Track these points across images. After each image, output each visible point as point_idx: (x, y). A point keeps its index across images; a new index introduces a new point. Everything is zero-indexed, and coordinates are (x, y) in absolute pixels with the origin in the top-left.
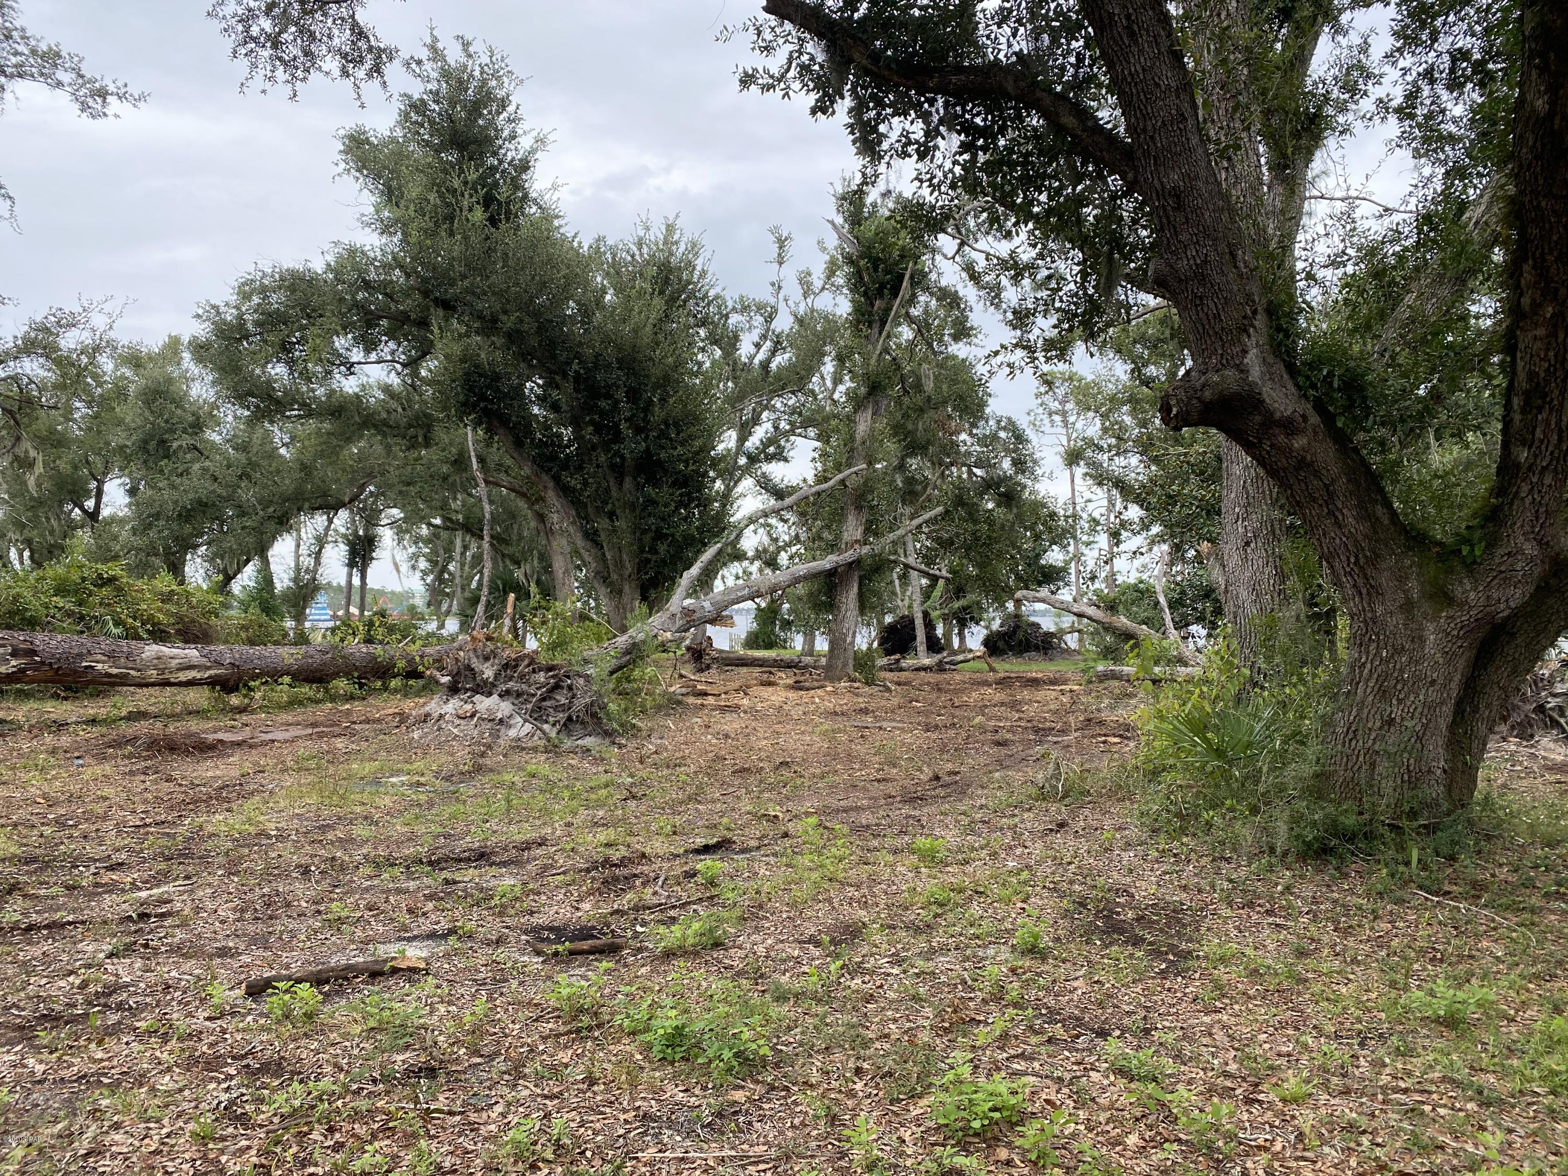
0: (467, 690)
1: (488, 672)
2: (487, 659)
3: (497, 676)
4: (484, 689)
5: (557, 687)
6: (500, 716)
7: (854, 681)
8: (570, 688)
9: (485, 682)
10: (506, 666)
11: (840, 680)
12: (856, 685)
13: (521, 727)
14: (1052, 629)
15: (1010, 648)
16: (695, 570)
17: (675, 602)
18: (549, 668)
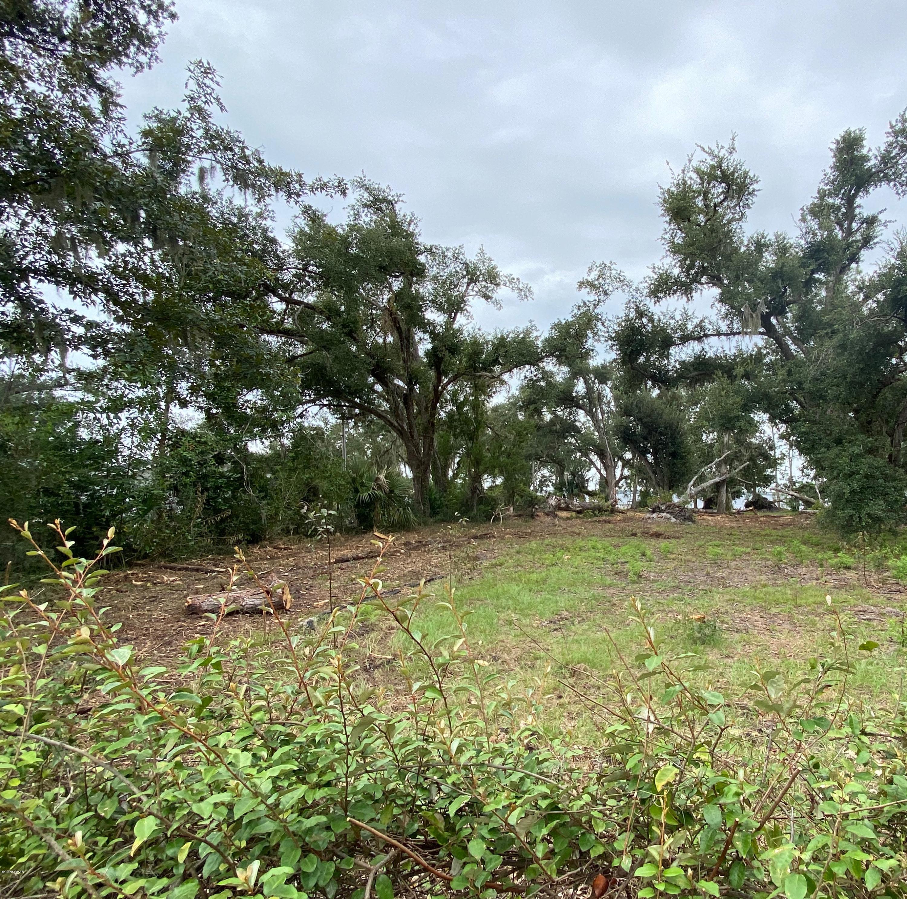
1: (663, 508)
4: (663, 511)
7: (726, 515)
11: (722, 514)
13: (673, 520)
14: (772, 500)
15: (755, 508)
16: (692, 483)
17: (688, 491)
18: (677, 507)
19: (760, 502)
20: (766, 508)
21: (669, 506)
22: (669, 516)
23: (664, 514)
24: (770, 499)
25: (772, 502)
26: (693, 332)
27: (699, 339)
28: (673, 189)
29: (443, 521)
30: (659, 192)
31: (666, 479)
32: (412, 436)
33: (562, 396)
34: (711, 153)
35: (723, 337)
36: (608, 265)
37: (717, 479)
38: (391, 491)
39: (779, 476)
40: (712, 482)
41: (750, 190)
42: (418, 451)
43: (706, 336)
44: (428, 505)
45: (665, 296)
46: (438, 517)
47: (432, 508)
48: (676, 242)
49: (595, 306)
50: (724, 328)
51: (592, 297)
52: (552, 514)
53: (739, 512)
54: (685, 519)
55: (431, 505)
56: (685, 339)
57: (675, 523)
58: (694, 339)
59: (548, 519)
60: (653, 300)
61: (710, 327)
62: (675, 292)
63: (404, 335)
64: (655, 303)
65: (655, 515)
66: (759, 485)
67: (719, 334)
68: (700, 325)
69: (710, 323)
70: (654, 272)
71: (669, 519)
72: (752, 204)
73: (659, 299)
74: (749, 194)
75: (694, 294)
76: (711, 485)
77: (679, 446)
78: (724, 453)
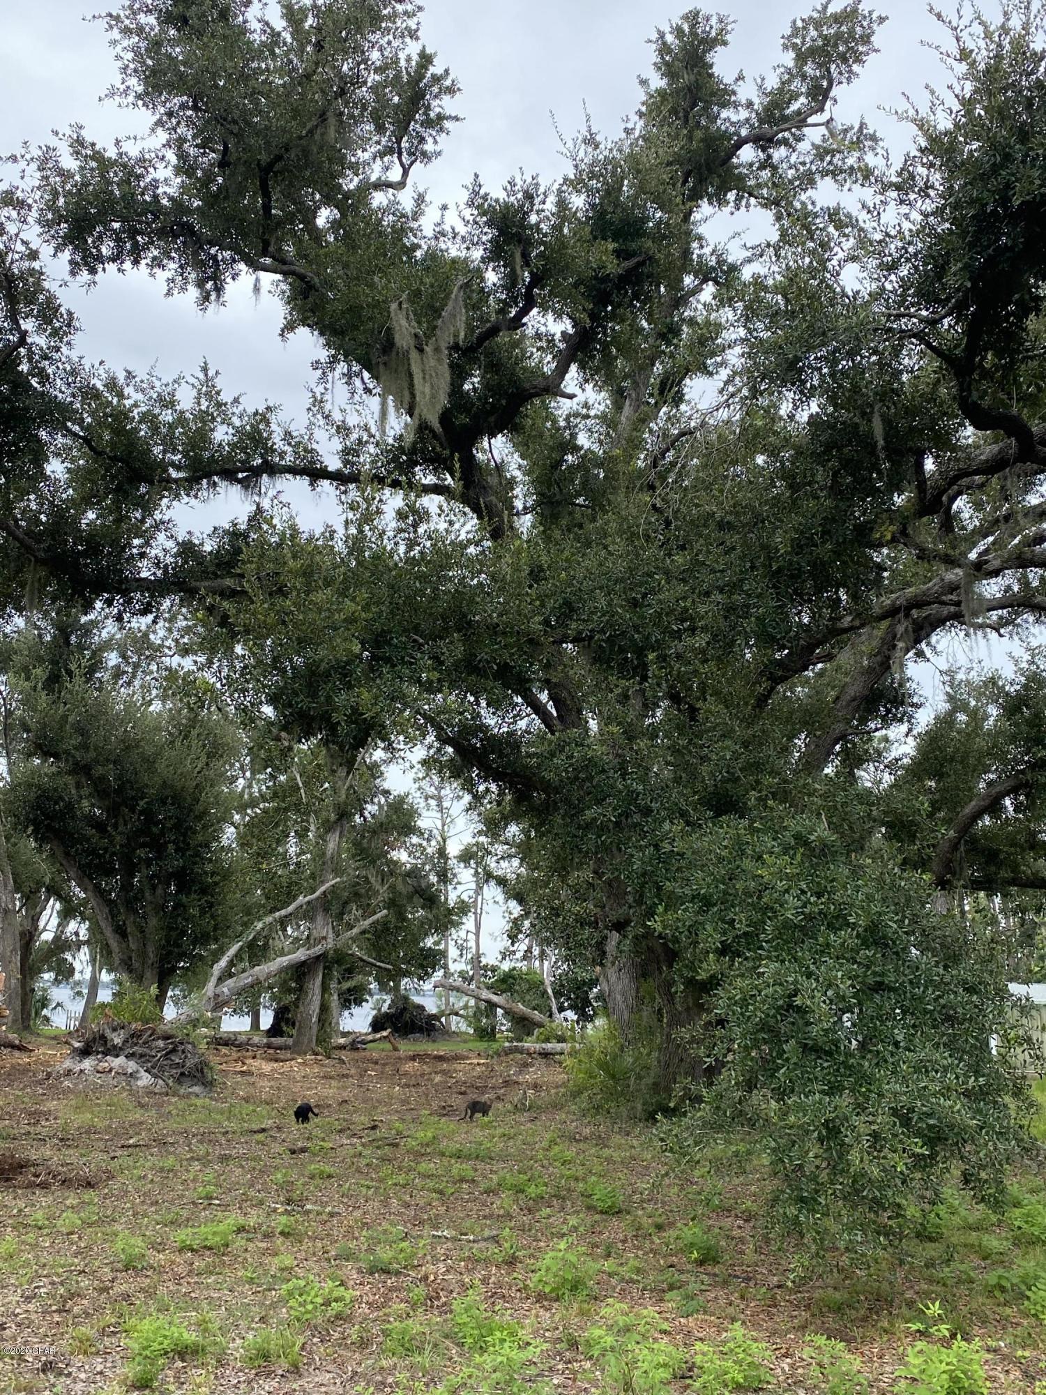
0: (98, 1053)
1: (117, 1040)
2: (114, 1030)
3: (126, 1041)
4: (115, 1051)
5: (174, 1051)
6: (130, 1071)
7: (317, 1054)
8: (183, 1052)
9: (115, 1047)
10: (132, 1036)
11: (305, 1054)
12: (320, 1057)
13: (145, 1079)
14: (434, 1011)
15: (396, 1030)
16: (223, 963)
17: (210, 988)
18: (166, 1037)
19: (407, 1016)
21: (136, 1035)
22: (132, 1066)
23: (118, 1062)
25: (436, 1017)
27: (248, 477)
37: (301, 955)
39: (453, 952)
40: (284, 961)
41: (432, 114)
53: (356, 1044)
54: (182, 1078)
56: (202, 472)
57: (150, 1093)
65: (87, 1064)
66: (406, 974)
67: (312, 472)
71: (133, 1076)
72: (437, 153)
74: (429, 123)
76: (283, 970)
77: (197, 854)
78: (322, 883)
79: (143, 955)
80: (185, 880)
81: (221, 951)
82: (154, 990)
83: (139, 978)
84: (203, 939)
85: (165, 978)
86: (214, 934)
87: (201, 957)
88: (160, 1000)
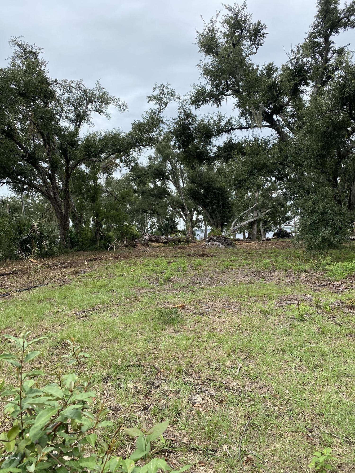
0: (211, 241)
1: (215, 238)
5: (226, 240)
8: (228, 240)
9: (214, 240)
11: (254, 241)
12: (257, 242)
13: (221, 246)
16: (234, 223)
17: (232, 228)
18: (224, 238)
19: (282, 233)
20: (286, 236)
21: (218, 237)
22: (218, 243)
23: (215, 243)
24: (289, 231)
25: (290, 233)
26: (225, 127)
27: (229, 131)
28: (206, 33)
29: (79, 250)
30: (196, 35)
31: (219, 221)
32: (56, 199)
33: (157, 172)
34: (230, 9)
35: (244, 130)
36: (166, 85)
37: (251, 220)
38: (42, 234)
40: (247, 222)
41: (262, 34)
42: (61, 209)
43: (233, 129)
44: (69, 241)
45: (202, 103)
46: (76, 248)
47: (72, 243)
48: (208, 68)
49: (159, 113)
50: (244, 124)
51: (157, 106)
52: (146, 244)
53: (268, 240)
54: (228, 245)
55: (71, 241)
56: (220, 132)
57: (222, 247)
58: (225, 132)
59: (143, 248)
60: (194, 107)
61: (236, 123)
62: (209, 101)
63: (45, 137)
64: (196, 109)
65: (210, 243)
66: (283, 223)
67: (241, 128)
68: (229, 123)
69: (236, 121)
70: (194, 88)
71: (219, 245)
72: (263, 43)
73: (198, 106)
74: (261, 36)
75: (221, 102)
76: (247, 224)
77: (226, 200)
78: (255, 204)
79: (217, 222)
80: (224, 206)
81: (234, 220)
82: (220, 229)
83: (217, 227)
84: (229, 218)
85: (222, 227)
86: (232, 217)
87: (229, 222)
88: (222, 231)
